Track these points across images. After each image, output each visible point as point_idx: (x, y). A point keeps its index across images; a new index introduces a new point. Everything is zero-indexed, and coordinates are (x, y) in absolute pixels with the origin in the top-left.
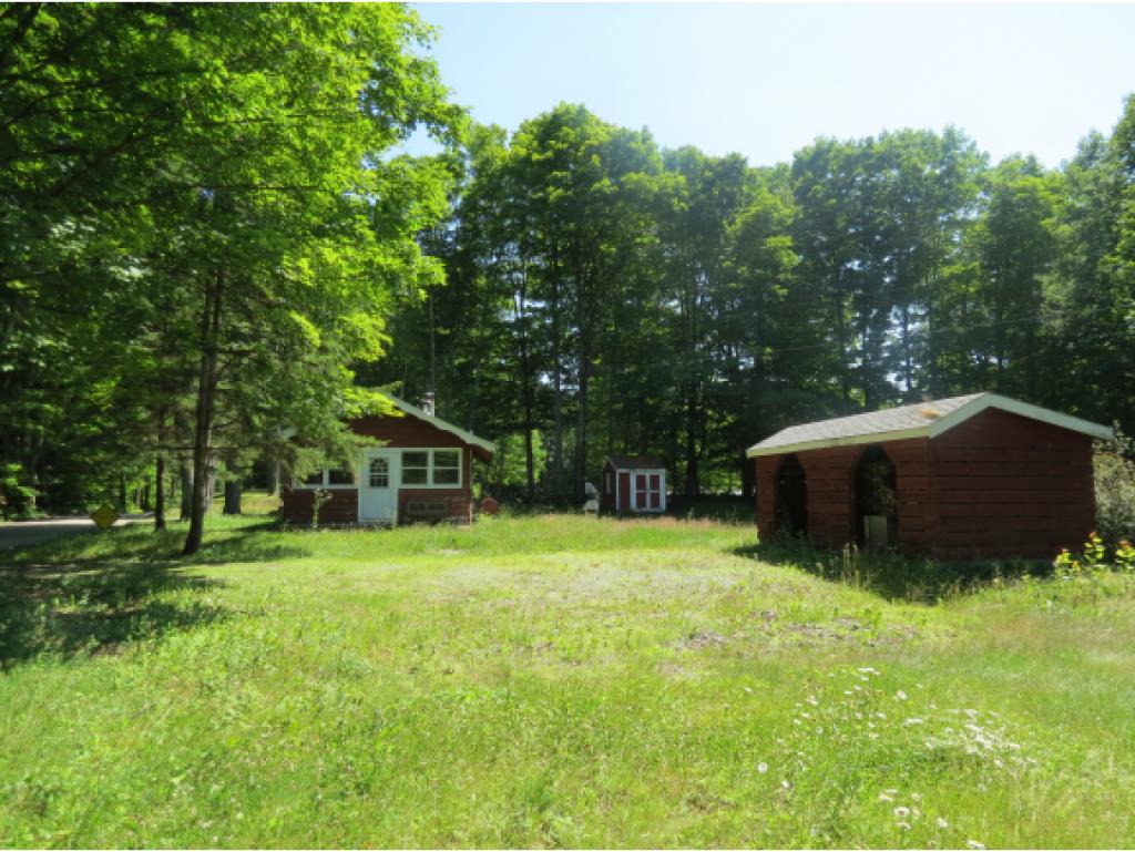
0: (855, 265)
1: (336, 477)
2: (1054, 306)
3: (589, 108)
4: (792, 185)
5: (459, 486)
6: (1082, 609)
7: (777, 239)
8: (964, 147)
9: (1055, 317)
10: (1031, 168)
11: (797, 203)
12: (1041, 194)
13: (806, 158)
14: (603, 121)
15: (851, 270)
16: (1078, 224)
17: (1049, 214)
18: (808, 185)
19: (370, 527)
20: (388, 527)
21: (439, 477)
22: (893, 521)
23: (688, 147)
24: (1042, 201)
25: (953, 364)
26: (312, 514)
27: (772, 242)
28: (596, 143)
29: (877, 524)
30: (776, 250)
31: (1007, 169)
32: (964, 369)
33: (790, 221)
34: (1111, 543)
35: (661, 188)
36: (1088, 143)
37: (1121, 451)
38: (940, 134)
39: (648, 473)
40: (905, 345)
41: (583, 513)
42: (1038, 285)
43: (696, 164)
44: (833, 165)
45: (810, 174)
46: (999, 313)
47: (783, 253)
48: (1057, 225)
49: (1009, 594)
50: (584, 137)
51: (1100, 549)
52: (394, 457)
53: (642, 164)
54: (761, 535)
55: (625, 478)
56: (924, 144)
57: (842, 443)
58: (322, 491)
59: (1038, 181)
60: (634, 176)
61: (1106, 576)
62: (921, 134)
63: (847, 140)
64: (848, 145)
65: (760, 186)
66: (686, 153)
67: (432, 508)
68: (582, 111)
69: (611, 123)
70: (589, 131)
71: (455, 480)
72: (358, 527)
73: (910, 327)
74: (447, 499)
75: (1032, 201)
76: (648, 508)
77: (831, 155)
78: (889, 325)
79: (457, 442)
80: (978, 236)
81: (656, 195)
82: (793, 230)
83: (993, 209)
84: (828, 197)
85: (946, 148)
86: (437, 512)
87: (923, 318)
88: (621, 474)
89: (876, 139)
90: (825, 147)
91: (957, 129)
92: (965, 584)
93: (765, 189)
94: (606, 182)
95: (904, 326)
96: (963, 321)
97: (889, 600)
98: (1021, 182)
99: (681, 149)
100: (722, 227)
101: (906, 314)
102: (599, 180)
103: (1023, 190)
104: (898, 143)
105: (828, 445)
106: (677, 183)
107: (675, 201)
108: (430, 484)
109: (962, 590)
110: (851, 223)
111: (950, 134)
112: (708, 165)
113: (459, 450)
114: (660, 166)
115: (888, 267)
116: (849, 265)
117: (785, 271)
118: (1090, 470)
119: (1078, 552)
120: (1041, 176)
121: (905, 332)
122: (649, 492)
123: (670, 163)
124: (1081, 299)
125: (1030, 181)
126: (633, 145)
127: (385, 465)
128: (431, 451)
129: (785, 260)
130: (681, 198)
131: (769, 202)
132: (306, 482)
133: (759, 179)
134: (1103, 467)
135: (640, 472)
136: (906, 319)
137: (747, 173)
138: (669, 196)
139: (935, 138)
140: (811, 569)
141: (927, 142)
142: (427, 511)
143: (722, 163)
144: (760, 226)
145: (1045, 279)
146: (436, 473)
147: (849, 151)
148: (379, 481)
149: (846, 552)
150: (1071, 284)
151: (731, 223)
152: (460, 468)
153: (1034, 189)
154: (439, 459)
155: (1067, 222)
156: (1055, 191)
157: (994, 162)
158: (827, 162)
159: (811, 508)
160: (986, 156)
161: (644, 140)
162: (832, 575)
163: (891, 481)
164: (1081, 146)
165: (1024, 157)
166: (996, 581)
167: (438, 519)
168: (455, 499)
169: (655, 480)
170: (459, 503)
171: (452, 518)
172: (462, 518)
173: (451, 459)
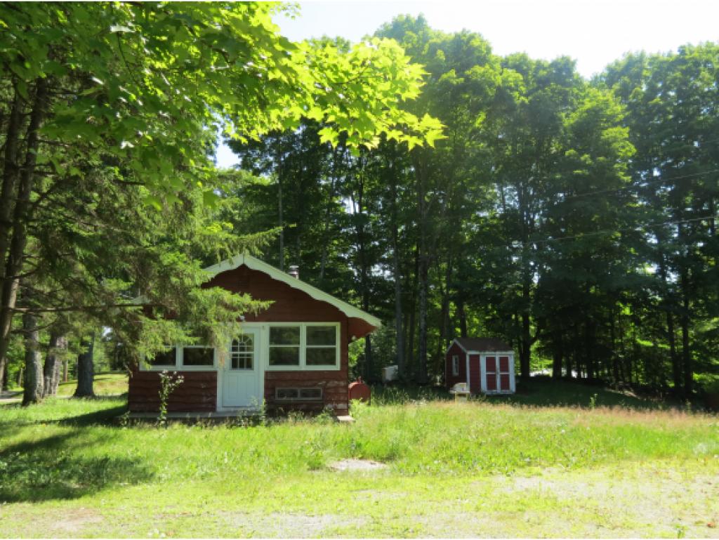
1: (191, 356)
5: (337, 367)
7: (615, 129)
11: (620, 103)
19: (233, 420)
20: (256, 421)
21: (312, 358)
23: (518, 54)
26: (159, 403)
27: (609, 133)
35: (504, 81)
39: (498, 355)
43: (528, 65)
47: (620, 144)
52: (260, 333)
53: (482, 59)
55: (475, 359)
58: (170, 373)
60: (478, 69)
67: (304, 394)
70: (431, 34)
71: (332, 361)
72: (218, 421)
74: (323, 383)
76: (498, 391)
79: (337, 315)
81: (499, 88)
82: (627, 123)
86: (311, 399)
88: (471, 356)
94: (452, 74)
100: (560, 119)
102: (446, 72)
106: (516, 79)
107: (516, 94)
108: (303, 366)
113: (338, 325)
122: (499, 374)
123: (505, 64)
127: (250, 343)
128: (303, 326)
129: (622, 150)
130: (521, 94)
132: (153, 363)
135: (489, 354)
138: (512, 90)
142: (299, 398)
143: (554, 64)
144: (595, 119)
146: (309, 351)
148: (242, 362)
152: (338, 347)
154: (314, 335)
167: (311, 410)
168: (330, 384)
169: (504, 362)
170: (336, 388)
171: (329, 406)
172: (341, 406)
173: (328, 336)
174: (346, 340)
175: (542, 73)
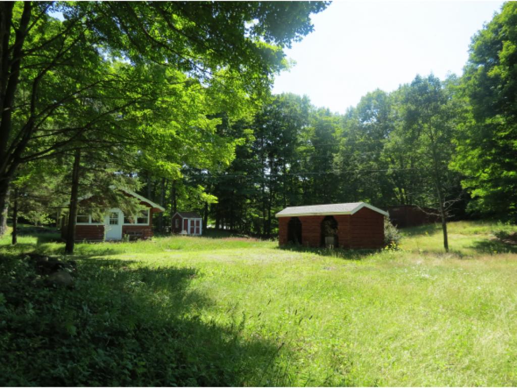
2: (336, 164)
5: (147, 224)
9: (337, 168)
10: (328, 113)
12: (332, 124)
17: (334, 132)
21: (139, 221)
22: (337, 239)
24: (332, 126)
27: (246, 131)
29: (330, 239)
30: (248, 134)
31: (321, 112)
38: (302, 97)
39: (195, 220)
41: (181, 235)
42: (332, 156)
51: (395, 245)
52: (120, 212)
54: (280, 243)
55: (186, 221)
57: (318, 215)
59: (330, 118)
67: (137, 233)
71: (146, 222)
74: (142, 230)
75: (329, 126)
76: (195, 233)
80: (313, 136)
85: (304, 103)
86: (139, 235)
88: (184, 220)
91: (307, 96)
98: (324, 119)
103: (326, 121)
105: (312, 215)
111: (305, 97)
113: (148, 209)
117: (250, 143)
119: (390, 246)
120: (331, 116)
122: (195, 227)
124: (346, 163)
125: (328, 118)
127: (117, 215)
129: (250, 139)
134: (386, 224)
135: (192, 219)
139: (300, 98)
140: (317, 253)
141: (298, 99)
142: (135, 235)
144: (241, 124)
145: (334, 155)
148: (114, 222)
150: (343, 158)
152: (149, 217)
153: (330, 122)
156: (336, 123)
159: (304, 234)
162: (324, 254)
164: (348, 111)
165: (326, 108)
168: (146, 230)
169: (198, 222)
170: (148, 231)
171: (145, 238)
172: (149, 237)
174: (151, 215)
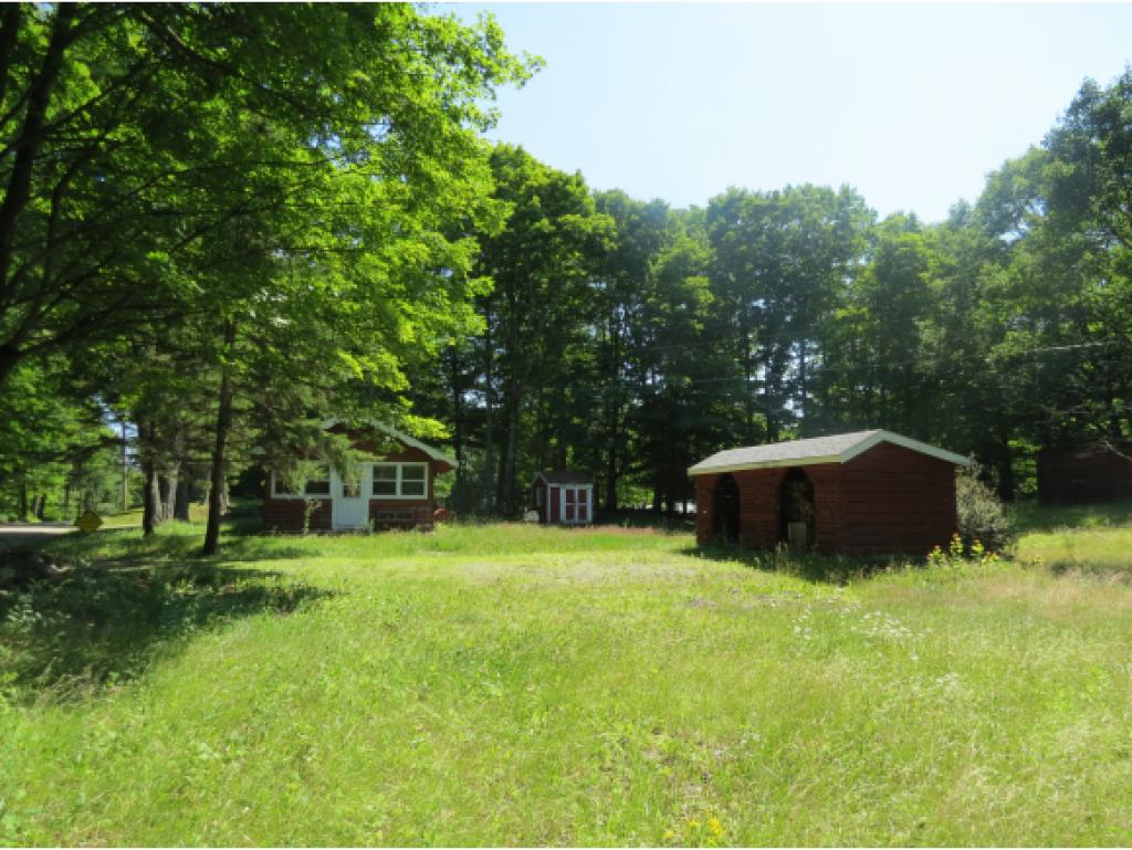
0: (760, 303)
2: (929, 347)
3: (526, 149)
4: (707, 229)
5: (425, 496)
6: (946, 586)
7: (695, 279)
8: (856, 204)
9: (928, 358)
10: (912, 224)
11: (712, 247)
12: (919, 249)
13: (720, 205)
14: (539, 161)
15: (757, 308)
16: (949, 280)
17: (925, 269)
18: (722, 230)
19: (340, 533)
20: (365, 533)
21: (406, 489)
22: (811, 527)
23: (616, 191)
24: (920, 256)
25: (843, 394)
27: (691, 281)
28: (536, 184)
29: (799, 529)
30: (694, 288)
31: (892, 226)
32: (853, 398)
33: (706, 263)
34: (967, 542)
35: (595, 228)
36: (957, 209)
37: (976, 474)
38: (837, 191)
39: (577, 488)
40: (801, 378)
42: (916, 329)
43: (623, 207)
44: (744, 214)
45: (723, 220)
46: (882, 350)
47: (702, 292)
48: (932, 279)
49: (896, 577)
50: (523, 178)
51: (960, 546)
52: (366, 470)
53: (575, 206)
54: (699, 540)
55: (556, 492)
56: (823, 198)
57: (771, 465)
58: (313, 500)
59: (917, 237)
60: (570, 218)
61: (963, 566)
62: (819, 190)
63: (756, 190)
64: (757, 195)
65: (679, 229)
66: (614, 195)
67: (400, 517)
68: (519, 152)
69: (547, 164)
70: (528, 171)
71: (421, 493)
73: (806, 360)
74: (414, 508)
75: (912, 256)
76: (576, 519)
77: (743, 203)
78: (789, 358)
79: (425, 457)
80: (866, 282)
81: (589, 235)
82: (709, 271)
83: (879, 259)
84: (739, 242)
85: (841, 205)
86: (404, 520)
87: (816, 352)
88: (552, 489)
89: (781, 193)
90: (737, 196)
91: (851, 188)
92: (867, 572)
93: (683, 232)
94: (545, 221)
95: (802, 359)
96: (852, 358)
97: (814, 583)
98: (902, 238)
99: (610, 192)
100: (647, 266)
101: (803, 348)
102: (538, 220)
103: (905, 244)
104: (801, 196)
105: (760, 466)
106: (608, 224)
107: (606, 240)
108: (399, 495)
109: (865, 576)
110: (757, 267)
111: (845, 191)
112: (634, 209)
113: (425, 465)
114: (592, 208)
115: (789, 306)
116: (755, 304)
117: (702, 308)
118: (953, 489)
119: (946, 549)
120: (919, 232)
121: (802, 364)
122: (577, 505)
123: (601, 204)
124: (951, 343)
125: (911, 237)
126: (569, 187)
128: (399, 465)
129: (702, 298)
130: (611, 239)
131: (689, 245)
133: (679, 223)
134: (963, 487)
135: (569, 487)
136: (803, 353)
137: (669, 217)
138: (601, 236)
139: (832, 194)
140: (749, 562)
141: (825, 196)
142: (396, 519)
143: (647, 208)
144: (681, 267)
145: (921, 324)
146: (404, 485)
147: (757, 202)
149: (779, 549)
150: (943, 331)
151: (654, 262)
152: (426, 481)
153: (913, 245)
154: (407, 473)
155: (941, 277)
156: (931, 246)
157: (880, 219)
158: (739, 210)
159: (743, 516)
160: (875, 214)
161: (579, 184)
162: (767, 566)
163: (809, 496)
164: (952, 212)
165: (906, 214)
166: (888, 569)
167: (406, 526)
168: (421, 509)
169: (583, 494)
170: (424, 512)
171: (418, 526)
172: (427, 525)
173: (418, 473)
174: (433, 476)
175: (635, 217)
